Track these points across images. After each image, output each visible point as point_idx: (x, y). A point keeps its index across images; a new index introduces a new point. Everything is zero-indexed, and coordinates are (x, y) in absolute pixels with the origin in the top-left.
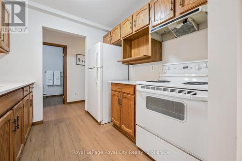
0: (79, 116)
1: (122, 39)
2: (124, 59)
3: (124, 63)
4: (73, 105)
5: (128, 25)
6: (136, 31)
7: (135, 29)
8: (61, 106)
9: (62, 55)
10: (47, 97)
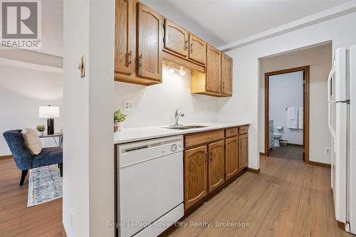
10: (288, 144)
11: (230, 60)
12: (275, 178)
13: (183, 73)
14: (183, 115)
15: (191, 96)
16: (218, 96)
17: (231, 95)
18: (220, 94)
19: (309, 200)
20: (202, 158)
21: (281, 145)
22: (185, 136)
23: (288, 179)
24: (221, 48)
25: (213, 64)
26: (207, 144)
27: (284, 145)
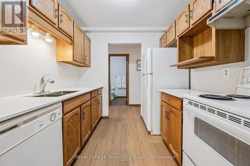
0: (134, 120)
1: (177, 38)
2: (179, 62)
3: (179, 67)
4: (133, 108)
5: (184, 18)
6: (193, 25)
7: (192, 22)
8: (124, 107)
9: (126, 62)
10: (118, 97)
11: (89, 40)
12: (118, 118)
13: (50, 40)
14: (53, 82)
15: (56, 63)
16: (80, 66)
17: (90, 66)
18: (83, 65)
19: (135, 126)
20: (77, 118)
21: (115, 98)
22: (63, 102)
23: (124, 117)
24: (84, 29)
25: (78, 39)
26: (80, 106)
27: (116, 98)
